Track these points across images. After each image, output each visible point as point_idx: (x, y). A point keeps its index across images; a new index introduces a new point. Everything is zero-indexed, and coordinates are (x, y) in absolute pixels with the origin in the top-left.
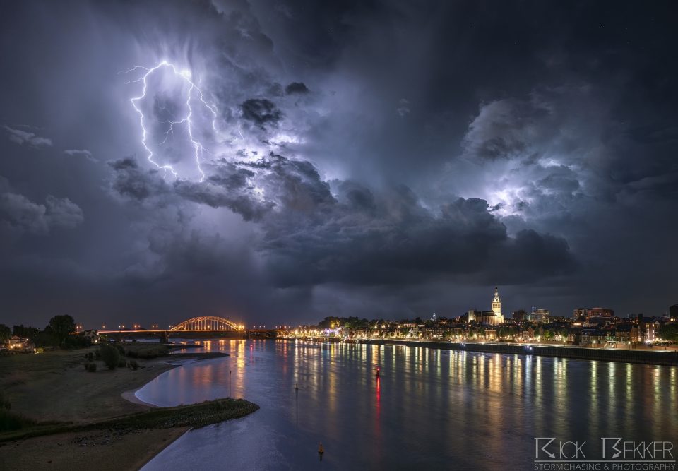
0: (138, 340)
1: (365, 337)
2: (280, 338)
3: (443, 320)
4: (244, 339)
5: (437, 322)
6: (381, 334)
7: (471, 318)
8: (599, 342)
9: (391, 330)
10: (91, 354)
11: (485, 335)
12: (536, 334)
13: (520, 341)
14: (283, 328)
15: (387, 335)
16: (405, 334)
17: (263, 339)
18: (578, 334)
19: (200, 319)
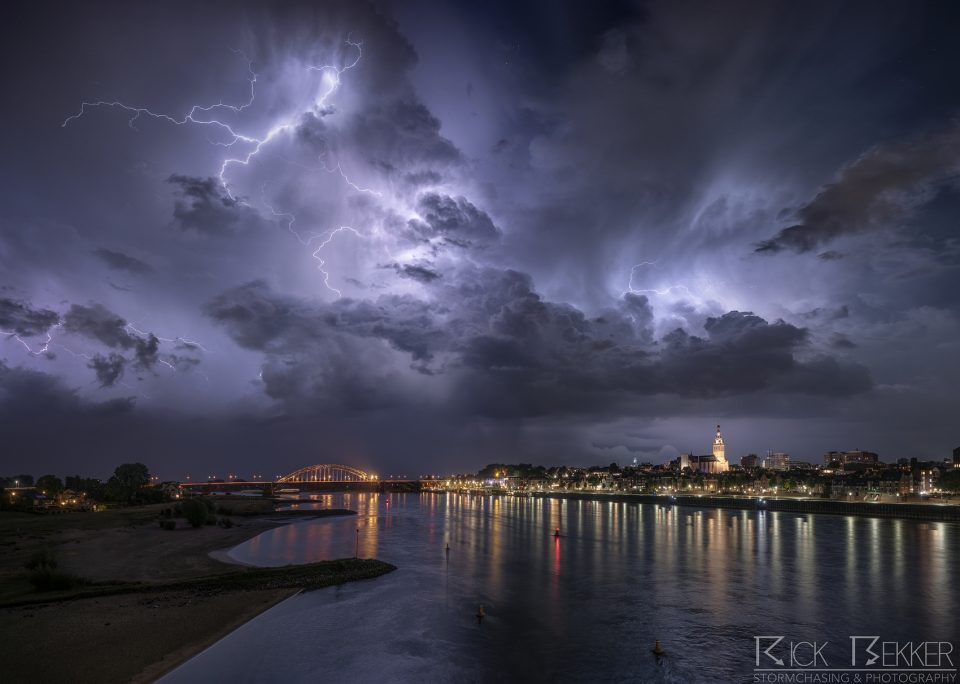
0: (233, 493)
1: (540, 488)
2: (426, 491)
3: (647, 466)
4: (377, 492)
5: (639, 469)
6: (562, 485)
7: (684, 465)
8: (857, 494)
9: (577, 479)
10: (168, 511)
11: (702, 485)
12: (772, 484)
13: (749, 492)
14: (430, 478)
15: (570, 486)
16: (595, 484)
17: (402, 492)
18: (828, 484)
19: (317, 468)
